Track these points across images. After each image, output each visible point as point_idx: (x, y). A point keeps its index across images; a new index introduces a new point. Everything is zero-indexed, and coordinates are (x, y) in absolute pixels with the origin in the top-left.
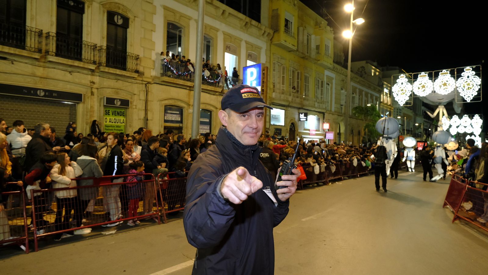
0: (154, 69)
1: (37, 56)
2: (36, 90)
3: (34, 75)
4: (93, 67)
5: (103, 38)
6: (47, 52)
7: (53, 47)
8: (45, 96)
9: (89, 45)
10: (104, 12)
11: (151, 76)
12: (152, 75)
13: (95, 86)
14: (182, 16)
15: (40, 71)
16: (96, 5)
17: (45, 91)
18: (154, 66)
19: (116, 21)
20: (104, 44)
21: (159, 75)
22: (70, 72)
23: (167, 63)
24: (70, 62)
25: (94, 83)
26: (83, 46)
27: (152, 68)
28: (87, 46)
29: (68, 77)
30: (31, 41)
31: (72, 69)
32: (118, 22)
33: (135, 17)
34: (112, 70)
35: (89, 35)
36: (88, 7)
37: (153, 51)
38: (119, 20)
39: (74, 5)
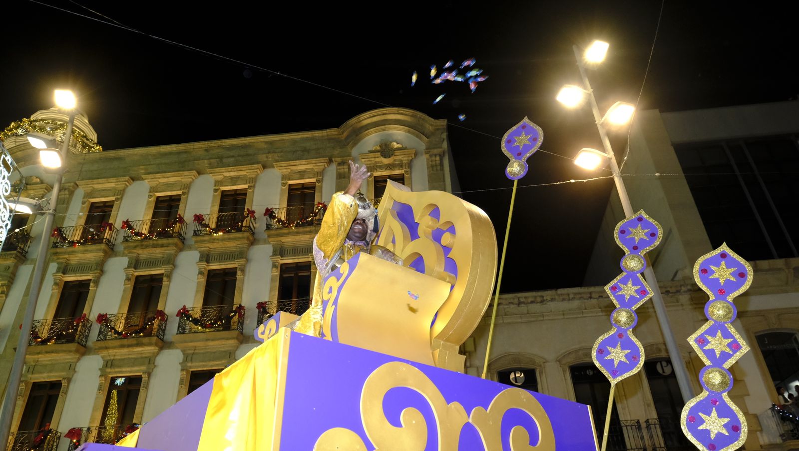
0: (761, 431)
5: (649, 405)
9: (627, 424)
11: (761, 446)
12: (762, 443)
14: (780, 313)
18: (761, 426)
19: (660, 371)
20: (654, 415)
21: (779, 440)
23: (783, 412)
26: (624, 429)
27: (757, 431)
28: (629, 428)
32: (664, 372)
33: (690, 352)
35: (627, 409)
37: (746, 398)
38: (664, 368)
39: (594, 374)
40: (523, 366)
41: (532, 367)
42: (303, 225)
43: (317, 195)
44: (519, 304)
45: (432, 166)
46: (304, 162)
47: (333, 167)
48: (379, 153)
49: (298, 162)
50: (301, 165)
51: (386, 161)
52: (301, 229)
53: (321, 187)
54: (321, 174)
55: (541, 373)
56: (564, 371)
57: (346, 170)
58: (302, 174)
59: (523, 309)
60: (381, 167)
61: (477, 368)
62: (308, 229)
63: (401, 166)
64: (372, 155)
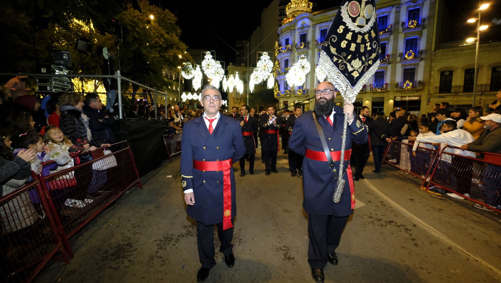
1: (454, 94)
2: (453, 105)
3: (453, 100)
4: (480, 93)
5: (488, 80)
6: (459, 92)
7: (462, 89)
8: (457, 107)
10: (490, 69)
13: (482, 100)
15: (456, 99)
16: (485, 68)
17: (457, 105)
20: (489, 82)
22: (469, 97)
24: (468, 94)
25: (481, 99)
29: (468, 99)
30: (453, 90)
31: (470, 96)
34: (491, 93)
36: (481, 70)
40: (449, 70)
41: (451, 70)
42: (384, 33)
43: (388, 20)
44: (453, 52)
45: (431, 4)
46: (384, 9)
47: (394, 9)
48: (411, 2)
49: (382, 9)
50: (383, 10)
51: (413, 4)
52: (384, 34)
53: (390, 17)
54: (390, 12)
55: (455, 72)
56: (463, 71)
57: (399, 9)
58: (383, 13)
59: (454, 53)
60: (411, 7)
61: (435, 71)
62: (385, 34)
63: (419, 5)
64: (409, 3)
